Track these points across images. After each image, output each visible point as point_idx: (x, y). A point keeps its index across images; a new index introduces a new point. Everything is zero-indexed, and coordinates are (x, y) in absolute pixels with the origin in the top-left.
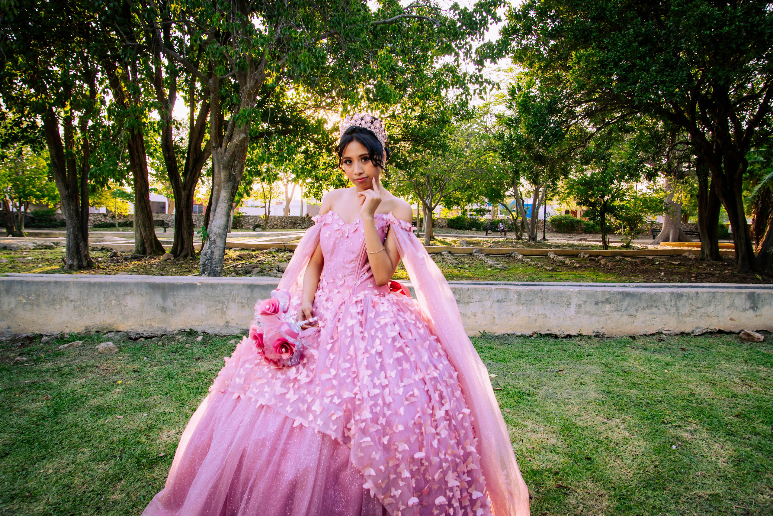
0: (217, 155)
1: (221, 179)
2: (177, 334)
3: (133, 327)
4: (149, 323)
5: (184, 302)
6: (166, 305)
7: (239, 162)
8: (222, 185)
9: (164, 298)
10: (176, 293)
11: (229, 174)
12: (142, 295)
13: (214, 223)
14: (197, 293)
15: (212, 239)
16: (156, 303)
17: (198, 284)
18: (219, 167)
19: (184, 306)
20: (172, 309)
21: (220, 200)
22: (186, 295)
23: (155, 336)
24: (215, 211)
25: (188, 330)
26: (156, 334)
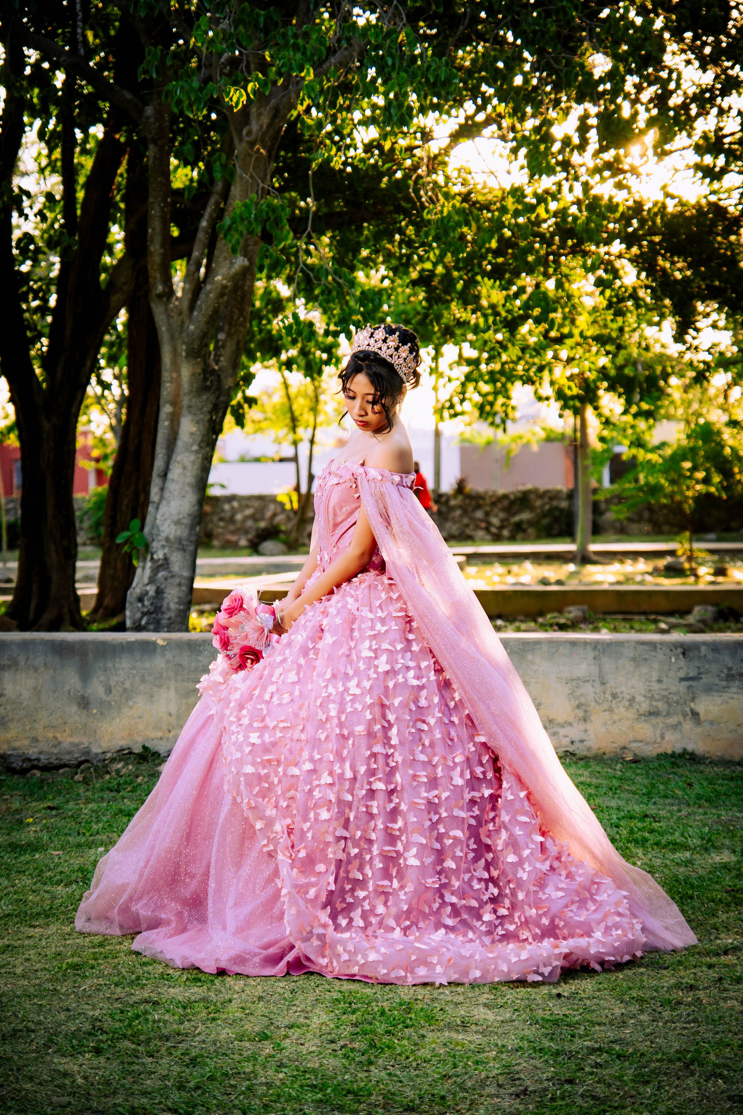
0: (169, 317)
1: (179, 386)
2: (113, 760)
3: (17, 744)
4: (50, 735)
5: (127, 685)
6: (89, 691)
7: (229, 335)
8: (185, 401)
9: (85, 675)
10: (110, 665)
11: (204, 371)
12: (36, 670)
13: (163, 509)
14: (159, 663)
15: (159, 555)
16: (67, 688)
17: (160, 642)
18: (175, 351)
19: (128, 694)
20: (102, 702)
21: (180, 444)
22: (133, 668)
23: (65, 766)
24: (164, 476)
25: (137, 749)
26: (66, 758)
